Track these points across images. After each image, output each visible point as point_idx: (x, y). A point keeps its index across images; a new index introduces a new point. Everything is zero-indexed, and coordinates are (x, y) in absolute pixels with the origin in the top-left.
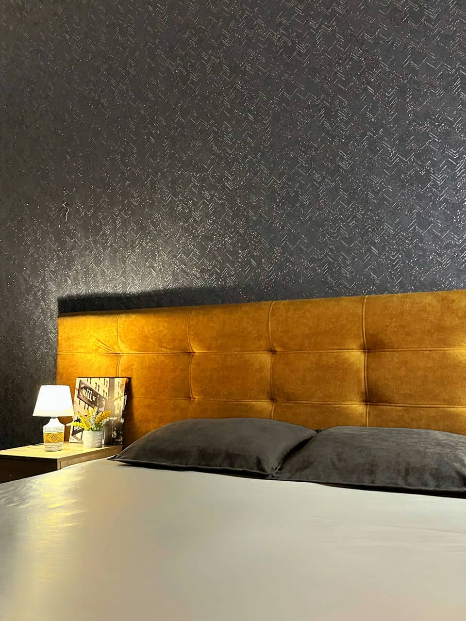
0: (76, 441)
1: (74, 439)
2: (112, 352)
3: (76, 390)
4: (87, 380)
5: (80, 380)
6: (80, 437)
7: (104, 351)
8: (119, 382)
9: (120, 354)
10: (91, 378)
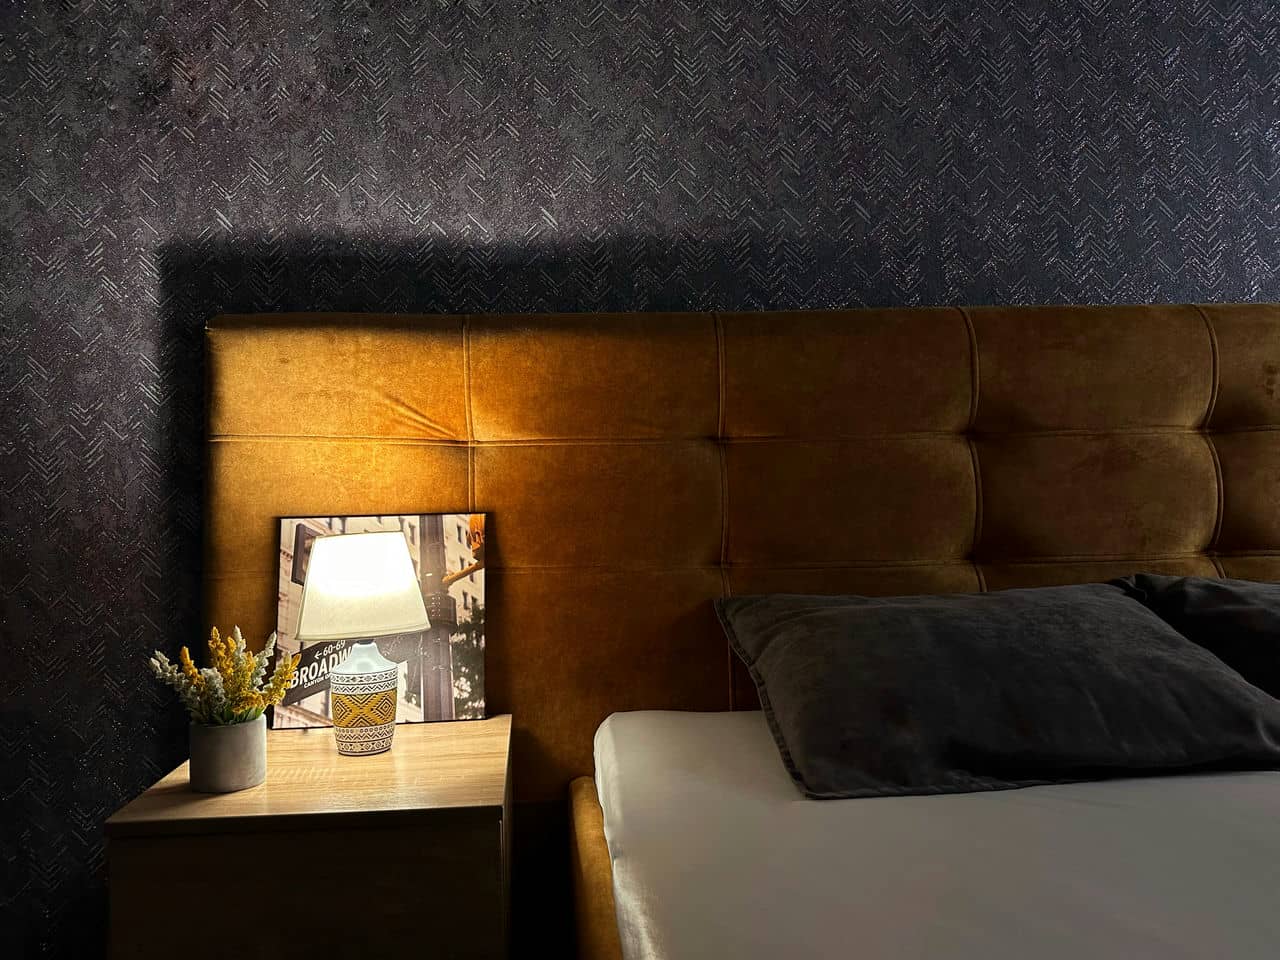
0: (302, 722)
1: (293, 716)
2: (444, 437)
3: (282, 558)
4: (330, 525)
5: (298, 526)
6: (322, 707)
7: (413, 432)
8: (459, 528)
9: (466, 442)
10: (343, 517)
